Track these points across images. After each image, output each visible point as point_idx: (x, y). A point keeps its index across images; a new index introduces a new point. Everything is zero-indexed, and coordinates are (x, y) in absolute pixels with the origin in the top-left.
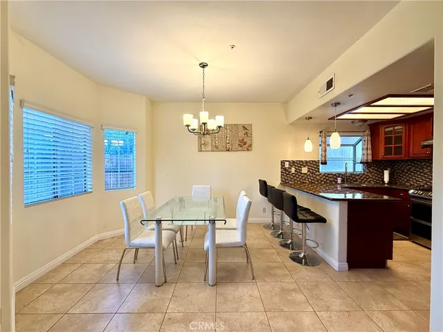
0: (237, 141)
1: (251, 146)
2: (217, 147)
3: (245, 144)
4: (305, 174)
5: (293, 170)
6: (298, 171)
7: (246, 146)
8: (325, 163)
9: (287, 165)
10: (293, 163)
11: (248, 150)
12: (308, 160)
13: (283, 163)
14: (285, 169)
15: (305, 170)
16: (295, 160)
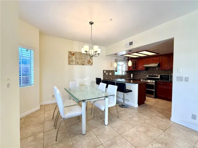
0: (87, 61)
1: (92, 63)
2: (78, 63)
3: (90, 62)
4: (111, 75)
5: (107, 74)
6: (109, 74)
7: (91, 63)
8: (117, 71)
9: (105, 72)
10: (107, 71)
11: (91, 65)
12: (111, 70)
13: (104, 71)
14: (104, 73)
15: (110, 74)
16: (108, 70)
